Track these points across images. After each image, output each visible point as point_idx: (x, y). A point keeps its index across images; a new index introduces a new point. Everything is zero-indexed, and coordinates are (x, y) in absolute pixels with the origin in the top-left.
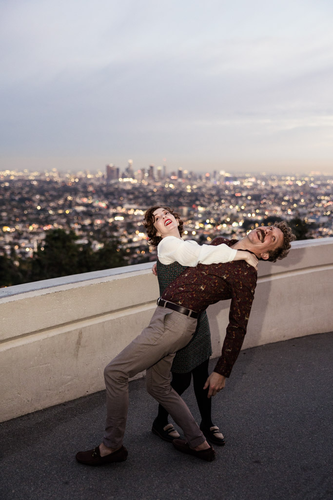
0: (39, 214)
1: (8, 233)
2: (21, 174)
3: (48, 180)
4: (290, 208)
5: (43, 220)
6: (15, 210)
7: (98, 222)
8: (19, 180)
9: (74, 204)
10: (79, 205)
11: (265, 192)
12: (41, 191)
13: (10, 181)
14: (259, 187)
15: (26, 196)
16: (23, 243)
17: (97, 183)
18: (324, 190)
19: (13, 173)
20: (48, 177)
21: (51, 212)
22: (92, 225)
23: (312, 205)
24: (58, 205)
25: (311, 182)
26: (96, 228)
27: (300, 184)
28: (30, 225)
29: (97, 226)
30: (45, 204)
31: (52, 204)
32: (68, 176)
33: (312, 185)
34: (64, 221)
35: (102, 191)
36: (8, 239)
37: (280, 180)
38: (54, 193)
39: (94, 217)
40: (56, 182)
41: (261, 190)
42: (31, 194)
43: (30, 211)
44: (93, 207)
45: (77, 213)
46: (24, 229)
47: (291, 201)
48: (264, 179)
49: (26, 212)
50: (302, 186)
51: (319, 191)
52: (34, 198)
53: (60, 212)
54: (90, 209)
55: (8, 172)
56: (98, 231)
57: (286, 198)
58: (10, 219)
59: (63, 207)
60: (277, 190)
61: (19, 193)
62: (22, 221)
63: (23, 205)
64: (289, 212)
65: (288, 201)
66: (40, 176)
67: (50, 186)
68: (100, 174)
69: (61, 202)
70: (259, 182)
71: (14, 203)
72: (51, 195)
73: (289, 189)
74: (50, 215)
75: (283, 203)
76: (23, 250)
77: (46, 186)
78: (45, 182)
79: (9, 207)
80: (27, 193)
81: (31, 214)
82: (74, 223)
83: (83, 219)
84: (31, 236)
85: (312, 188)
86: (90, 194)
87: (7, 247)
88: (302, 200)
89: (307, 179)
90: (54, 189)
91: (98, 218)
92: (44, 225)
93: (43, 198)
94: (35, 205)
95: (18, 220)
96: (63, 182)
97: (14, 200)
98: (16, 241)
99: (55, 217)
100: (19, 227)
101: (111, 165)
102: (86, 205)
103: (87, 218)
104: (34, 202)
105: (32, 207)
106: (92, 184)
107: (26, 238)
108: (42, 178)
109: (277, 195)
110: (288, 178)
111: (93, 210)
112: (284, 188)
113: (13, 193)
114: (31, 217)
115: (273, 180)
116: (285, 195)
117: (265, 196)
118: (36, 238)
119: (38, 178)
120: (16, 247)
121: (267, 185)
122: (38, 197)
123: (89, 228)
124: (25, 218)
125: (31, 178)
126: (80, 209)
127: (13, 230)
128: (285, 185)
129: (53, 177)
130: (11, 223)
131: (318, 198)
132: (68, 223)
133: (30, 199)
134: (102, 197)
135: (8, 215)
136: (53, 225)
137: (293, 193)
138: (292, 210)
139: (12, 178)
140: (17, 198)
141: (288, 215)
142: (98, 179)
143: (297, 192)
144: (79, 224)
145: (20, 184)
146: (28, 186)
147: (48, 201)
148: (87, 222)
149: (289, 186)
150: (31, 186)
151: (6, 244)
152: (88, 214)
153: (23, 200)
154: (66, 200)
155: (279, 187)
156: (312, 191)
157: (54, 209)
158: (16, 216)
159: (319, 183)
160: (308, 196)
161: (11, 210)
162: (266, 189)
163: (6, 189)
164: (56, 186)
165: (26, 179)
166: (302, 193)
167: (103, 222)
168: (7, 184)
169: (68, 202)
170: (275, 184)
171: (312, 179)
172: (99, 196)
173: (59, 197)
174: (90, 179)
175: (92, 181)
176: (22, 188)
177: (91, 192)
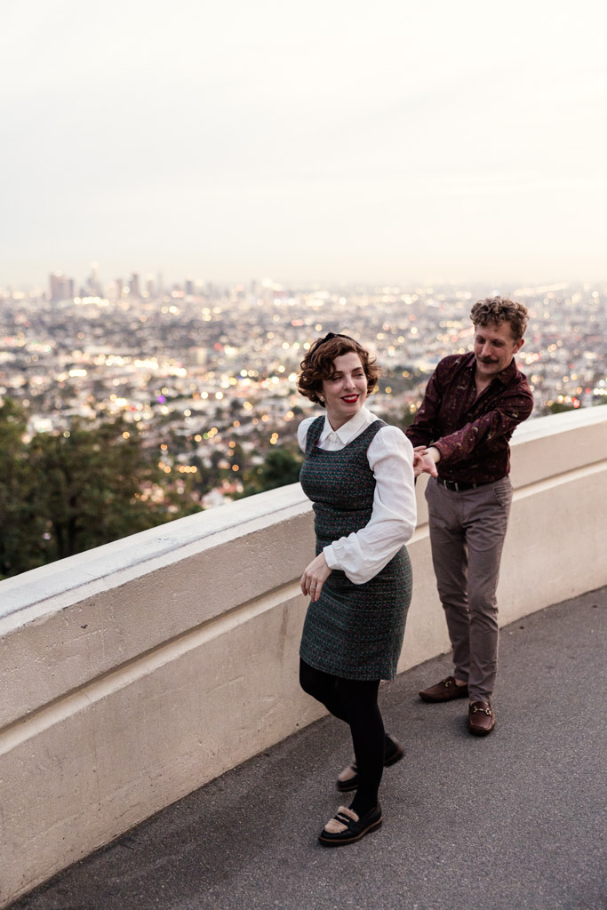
4: (392, 345)
7: (39, 380)
11: (346, 316)
14: (335, 308)
17: (33, 309)
18: (451, 311)
22: (26, 386)
23: (432, 338)
25: (428, 296)
26: (34, 393)
27: (408, 300)
29: (36, 389)
33: (430, 302)
35: (42, 323)
37: (372, 294)
39: (29, 372)
41: (339, 314)
44: (27, 353)
47: (394, 332)
48: (343, 293)
50: (411, 305)
51: (442, 313)
54: (21, 357)
56: (40, 399)
57: (386, 326)
60: (368, 313)
64: (392, 351)
65: (388, 332)
68: (37, 292)
70: (334, 298)
73: (389, 311)
75: (381, 336)
83: (8, 376)
85: (431, 307)
86: (20, 328)
88: (414, 330)
89: (421, 292)
91: (37, 373)
101: (58, 274)
102: (15, 351)
103: (16, 375)
106: (22, 311)
109: (367, 321)
110: (386, 290)
111: (27, 360)
112: (380, 309)
115: (359, 294)
116: (383, 321)
117: (345, 325)
121: (349, 303)
123: (21, 392)
128: (381, 303)
131: (443, 325)
134: (44, 334)
137: (395, 316)
138: (398, 348)
141: (389, 357)
142: (34, 301)
143: (404, 315)
148: (17, 381)
149: (389, 304)
152: (19, 367)
155: (371, 307)
156: (432, 313)
159: (442, 297)
160: (424, 323)
162: (347, 312)
166: (412, 317)
167: (48, 381)
170: (364, 302)
171: (430, 291)
172: (38, 333)
174: (18, 301)
175: (24, 305)
177: (22, 325)
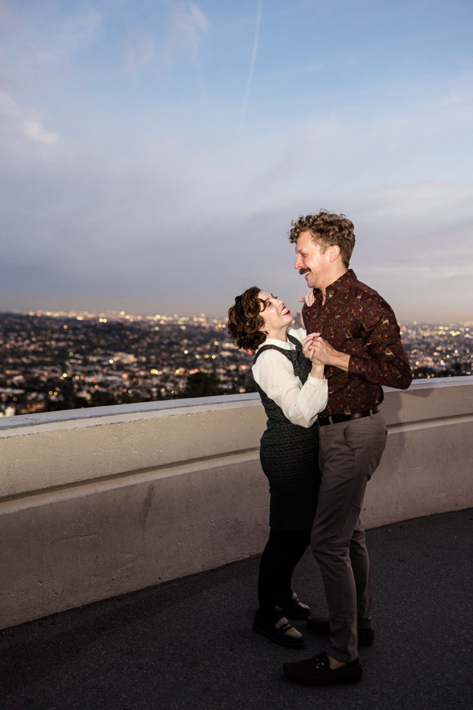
0: (186, 359)
1: (156, 375)
2: (170, 319)
3: (196, 325)
4: (442, 359)
5: (190, 364)
6: (164, 354)
7: (244, 367)
8: (168, 325)
9: (220, 349)
10: (225, 350)
11: (416, 341)
12: (189, 335)
13: (160, 326)
14: (410, 337)
15: (174, 340)
16: (169, 386)
19: (164, 318)
20: (197, 322)
21: (198, 357)
22: (237, 370)
24: (205, 349)
25: (466, 332)
26: (241, 374)
27: (453, 334)
28: (177, 368)
29: (242, 371)
30: (192, 349)
31: (199, 349)
32: (215, 321)
33: (467, 336)
34: (210, 365)
36: (156, 381)
37: (432, 330)
38: (202, 338)
39: (239, 363)
40: (204, 328)
41: (412, 340)
42: (179, 338)
43: (177, 354)
44: (240, 353)
45: (223, 358)
46: (171, 373)
47: (444, 351)
48: (414, 328)
49: (173, 356)
50: (456, 337)
52: (181, 343)
53: (207, 356)
54: (236, 354)
55: (158, 317)
56: (243, 377)
57: (439, 348)
58: (158, 362)
59: (210, 352)
60: (429, 340)
61: (168, 337)
62: (170, 365)
63: (171, 349)
64: (442, 363)
65: (441, 352)
66: (189, 321)
67: (198, 331)
69: (208, 347)
70: (410, 331)
71: (163, 347)
72: (199, 340)
73: (441, 339)
74: (196, 359)
75: (435, 354)
77: (193, 331)
78: (193, 327)
79: (157, 351)
80: (176, 337)
81: (179, 358)
82: (220, 368)
83: (228, 365)
84: (177, 380)
85: (467, 338)
87: (154, 390)
88: (456, 351)
89: (462, 329)
90: (201, 334)
91: (243, 364)
92: (190, 370)
93: (190, 343)
94: (183, 349)
95: (165, 363)
96: (211, 327)
97: (163, 344)
98: (163, 384)
99: (201, 362)
100: (166, 370)
102: (232, 351)
103: (232, 364)
104: (181, 346)
105: (179, 351)
107: (172, 381)
108: (191, 323)
109: (428, 344)
110: (441, 328)
111: (239, 356)
112: (437, 338)
113: (162, 337)
114: (179, 361)
115: (425, 330)
116: (437, 345)
117: (416, 346)
118: (182, 381)
119: (187, 323)
120: (163, 390)
121: (418, 334)
122: (185, 341)
123: (234, 373)
124: (172, 362)
125: (180, 323)
126: (226, 354)
127: (160, 373)
128: (437, 335)
129: (201, 322)
130: (159, 366)
132: (214, 367)
133: (178, 344)
135: (156, 358)
136: (199, 369)
137: (445, 343)
138: (445, 361)
139: (162, 322)
140: (166, 342)
141: (440, 366)
143: (451, 342)
144: (224, 369)
145: (169, 329)
146: (176, 331)
147: (195, 346)
148: (233, 367)
149: (442, 336)
150: (180, 330)
151: (153, 387)
152: (233, 360)
153: (171, 344)
154: (213, 345)
155: (431, 337)
156: (467, 342)
157: (201, 354)
158: (164, 360)
160: (463, 347)
161: (160, 353)
162: (417, 339)
163: (156, 333)
164: (204, 331)
165: (175, 323)
166: (456, 344)
168: (157, 329)
169: (214, 348)
170: (427, 334)
171: (467, 329)
173: (206, 342)
176: (171, 333)
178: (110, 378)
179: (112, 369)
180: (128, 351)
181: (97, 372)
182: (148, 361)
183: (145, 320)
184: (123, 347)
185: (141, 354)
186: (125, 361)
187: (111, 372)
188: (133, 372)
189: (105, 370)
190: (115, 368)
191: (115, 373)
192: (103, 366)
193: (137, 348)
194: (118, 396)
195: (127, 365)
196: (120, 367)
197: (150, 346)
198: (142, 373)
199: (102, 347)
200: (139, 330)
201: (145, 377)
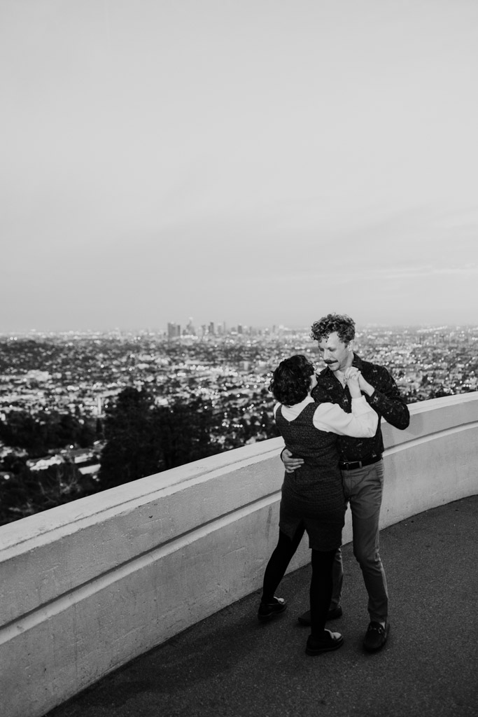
0: (103, 373)
1: (73, 391)
2: (84, 334)
3: (111, 338)
5: (107, 378)
6: (79, 369)
7: (161, 378)
8: (83, 340)
9: (136, 361)
10: (142, 362)
12: (104, 350)
13: (74, 341)
15: (90, 355)
16: (87, 401)
17: (159, 341)
18: (381, 341)
19: (78, 333)
20: (111, 336)
21: (114, 370)
22: (154, 381)
23: (371, 356)
24: (121, 363)
26: (159, 385)
28: (94, 383)
29: (160, 382)
30: (108, 363)
31: (115, 362)
32: (130, 334)
33: (370, 337)
34: (127, 378)
35: (164, 348)
36: (73, 397)
38: (118, 352)
39: (156, 374)
40: (119, 341)
42: (94, 353)
43: (93, 369)
44: (155, 364)
45: (140, 371)
46: (88, 387)
49: (89, 371)
51: (377, 342)
52: (97, 357)
53: (124, 369)
54: (153, 366)
55: (71, 333)
56: (162, 388)
58: (74, 378)
59: (126, 365)
61: (83, 352)
62: (86, 380)
63: (87, 364)
66: (103, 335)
67: (113, 344)
68: (162, 332)
69: (124, 360)
71: (78, 362)
72: (114, 354)
74: (113, 373)
76: (87, 408)
77: (109, 345)
78: (108, 341)
79: (73, 366)
80: (91, 352)
81: (95, 372)
82: (137, 380)
83: (145, 376)
84: (95, 394)
85: (370, 339)
86: (153, 351)
87: (72, 406)
90: (117, 347)
91: (160, 374)
92: (107, 383)
93: (106, 356)
94: (99, 363)
95: (82, 378)
96: (126, 340)
97: (78, 359)
98: (80, 399)
99: (119, 375)
100: (83, 385)
101: (172, 323)
102: (149, 363)
103: (150, 375)
104: (98, 361)
105: (94, 366)
106: (153, 342)
107: (90, 396)
108: (105, 337)
111: (156, 367)
113: (76, 353)
114: (95, 375)
118: (100, 395)
119: (101, 337)
120: (81, 406)
122: (101, 355)
123: (152, 384)
124: (88, 377)
125: (94, 337)
126: (142, 366)
127: (78, 388)
129: (115, 335)
130: (75, 381)
131: (377, 349)
132: (131, 380)
133: (93, 358)
134: (165, 354)
135: (71, 375)
136: (116, 382)
139: (76, 338)
140: (80, 357)
142: (160, 337)
144: (141, 381)
145: (83, 344)
146: (91, 345)
147: (111, 359)
148: (150, 379)
150: (94, 345)
151: (70, 403)
152: (151, 371)
153: (86, 359)
154: (129, 357)
156: (370, 342)
157: (118, 367)
158: (79, 375)
159: (376, 334)
160: (366, 348)
161: (75, 369)
163: (70, 349)
164: (119, 345)
165: (89, 338)
166: (360, 345)
167: (166, 378)
168: (71, 344)
169: (131, 360)
171: (369, 331)
172: (161, 353)
173: (122, 355)
174: (152, 337)
175: (154, 339)
176: (85, 348)
177: (153, 349)
178: (24, 397)
179: (27, 388)
180: (41, 367)
181: (11, 391)
182: (64, 378)
183: (58, 337)
184: (37, 364)
185: (56, 370)
186: (39, 379)
187: (24, 391)
188: (48, 389)
189: (19, 389)
190: (29, 386)
191: (30, 391)
192: (17, 385)
193: (52, 365)
194: (35, 414)
195: (42, 382)
196: (35, 385)
197: (65, 362)
198: (59, 390)
199: (14, 366)
200: (53, 347)
201: (62, 394)
